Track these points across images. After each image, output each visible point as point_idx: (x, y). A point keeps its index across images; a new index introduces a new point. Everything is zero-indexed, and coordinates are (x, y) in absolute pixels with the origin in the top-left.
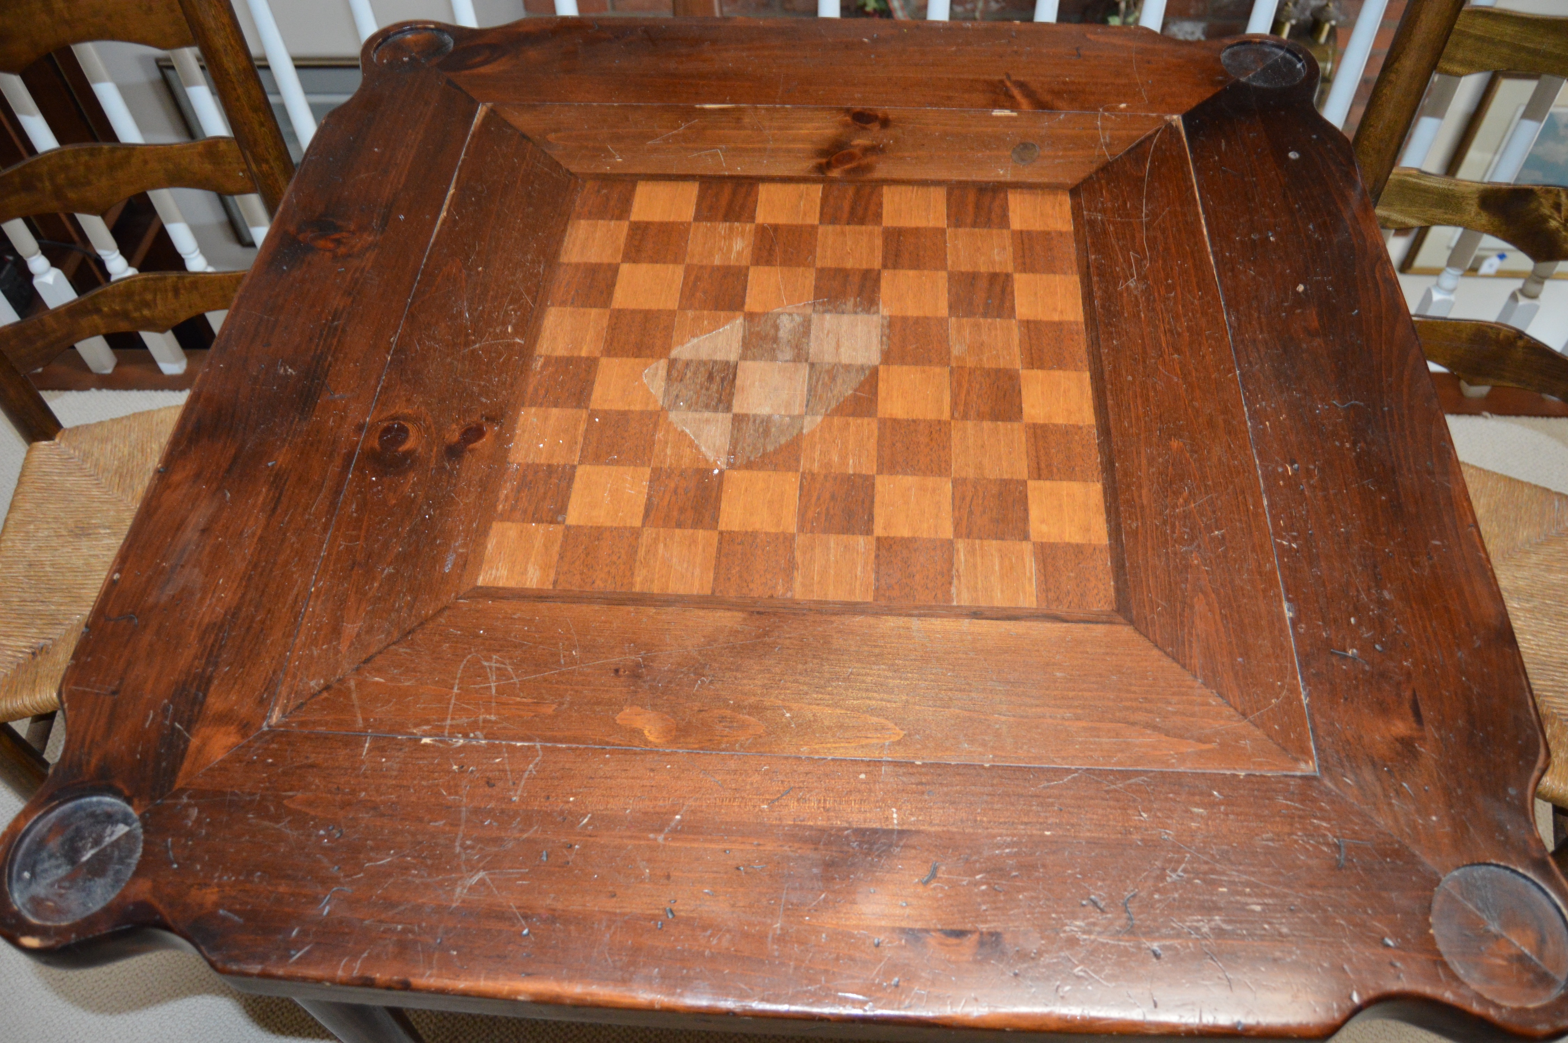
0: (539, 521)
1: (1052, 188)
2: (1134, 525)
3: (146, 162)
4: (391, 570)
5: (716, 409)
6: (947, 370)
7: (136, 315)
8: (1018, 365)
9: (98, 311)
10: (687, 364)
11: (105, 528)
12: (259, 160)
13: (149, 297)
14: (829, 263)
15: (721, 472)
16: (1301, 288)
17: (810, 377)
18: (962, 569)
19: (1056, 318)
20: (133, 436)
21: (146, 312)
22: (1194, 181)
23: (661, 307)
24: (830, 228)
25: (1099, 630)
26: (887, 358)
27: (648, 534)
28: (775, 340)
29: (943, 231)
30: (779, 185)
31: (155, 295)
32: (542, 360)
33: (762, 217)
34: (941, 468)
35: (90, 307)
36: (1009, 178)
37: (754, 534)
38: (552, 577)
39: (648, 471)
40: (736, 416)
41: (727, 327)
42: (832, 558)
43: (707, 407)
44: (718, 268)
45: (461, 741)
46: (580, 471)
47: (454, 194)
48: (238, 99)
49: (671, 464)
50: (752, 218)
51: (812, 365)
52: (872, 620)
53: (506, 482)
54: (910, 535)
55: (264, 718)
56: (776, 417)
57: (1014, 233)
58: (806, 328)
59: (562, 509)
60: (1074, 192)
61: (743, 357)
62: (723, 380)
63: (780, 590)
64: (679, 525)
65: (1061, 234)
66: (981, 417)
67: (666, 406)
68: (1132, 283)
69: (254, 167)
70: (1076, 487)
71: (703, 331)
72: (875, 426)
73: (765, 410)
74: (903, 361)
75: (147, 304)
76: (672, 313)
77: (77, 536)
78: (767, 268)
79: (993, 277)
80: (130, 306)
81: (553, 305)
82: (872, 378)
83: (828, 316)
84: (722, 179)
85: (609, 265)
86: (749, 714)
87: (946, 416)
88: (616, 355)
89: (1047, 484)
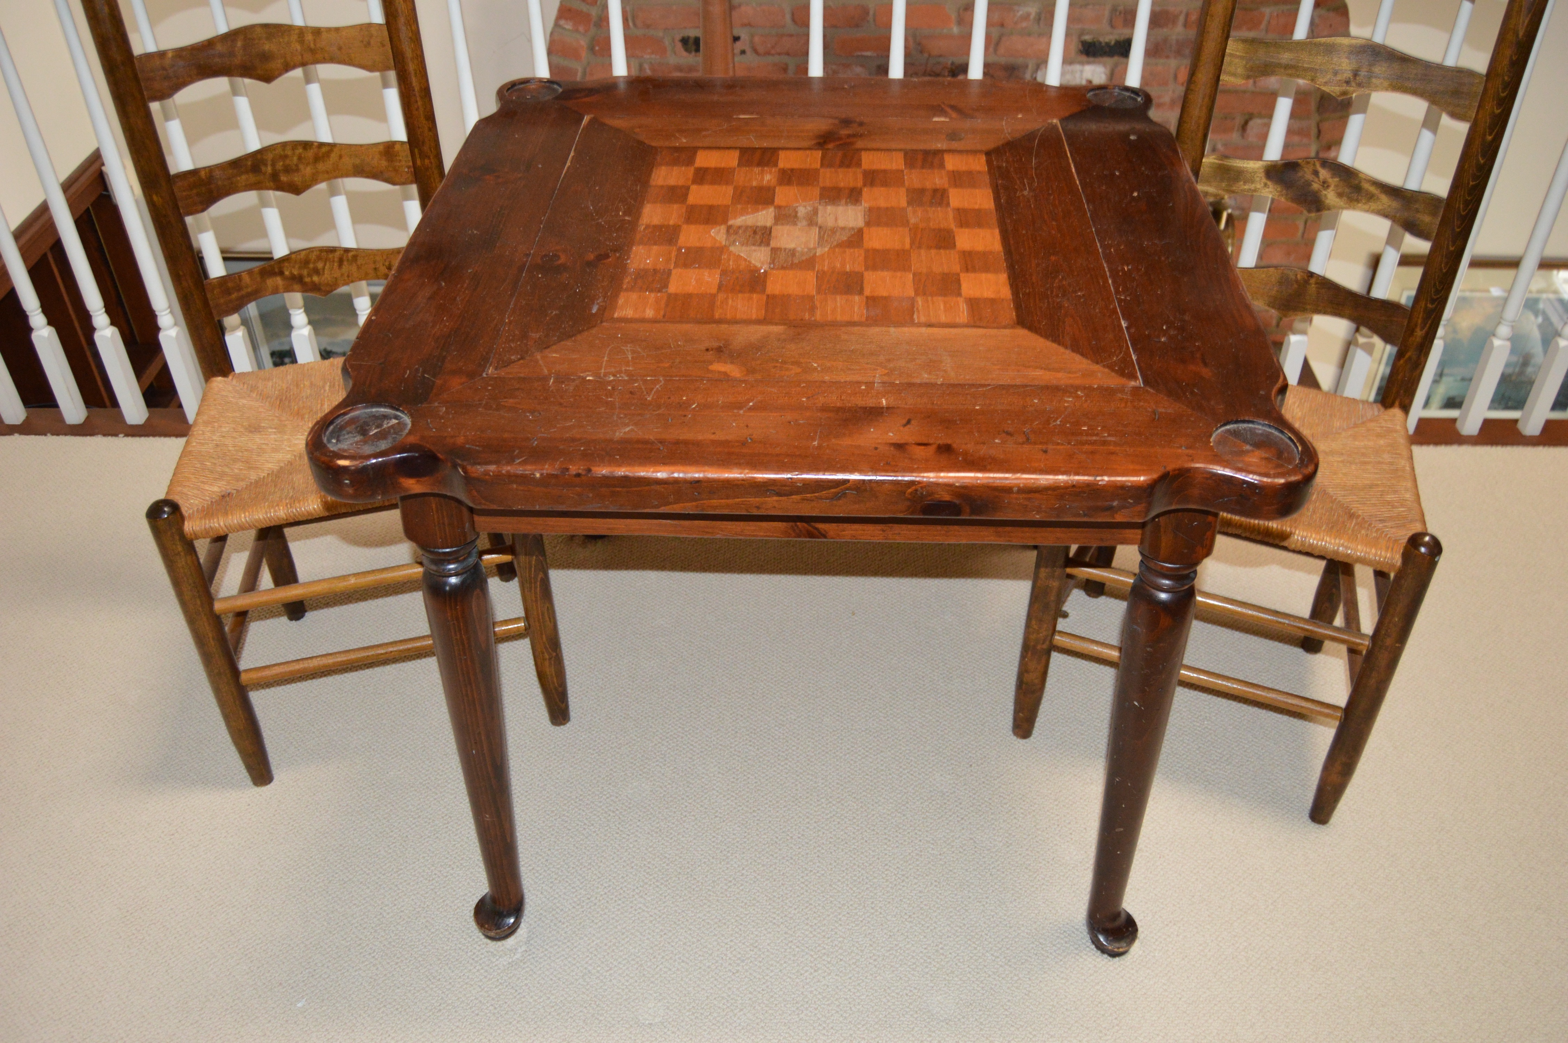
0: (651, 291)
1: (974, 152)
2: (1028, 291)
3: (341, 157)
4: (557, 312)
5: (760, 245)
6: (907, 229)
7: (307, 280)
8: (953, 226)
9: (281, 273)
10: (739, 227)
11: (272, 428)
12: (423, 156)
13: (320, 265)
14: (828, 184)
15: (765, 271)
16: (1135, 194)
17: (819, 232)
18: (920, 308)
19: (977, 207)
20: (289, 377)
21: (315, 279)
22: (1067, 149)
23: (719, 203)
24: (828, 170)
25: (1007, 332)
26: (868, 224)
27: (721, 296)
28: (796, 216)
29: (902, 171)
30: (792, 151)
31: (325, 265)
32: (644, 226)
33: (781, 165)
34: (906, 268)
35: (277, 270)
36: (944, 148)
37: (789, 296)
38: (662, 313)
39: (719, 271)
40: (772, 249)
41: (764, 212)
42: (839, 304)
43: (754, 245)
44: (755, 187)
45: (612, 378)
46: (674, 272)
47: (573, 157)
48: (417, 109)
49: (733, 268)
50: (776, 165)
51: (820, 228)
52: (864, 328)
53: (627, 277)
54: (887, 295)
55: (484, 371)
56: (799, 249)
57: (948, 172)
58: (815, 212)
59: (666, 286)
60: (988, 154)
61: (776, 223)
62: (763, 234)
63: (807, 316)
64: (740, 292)
65: (979, 172)
66: (929, 248)
67: (727, 243)
68: (1026, 193)
69: (419, 162)
70: (991, 276)
71: (748, 213)
72: (862, 252)
73: (792, 246)
74: (878, 224)
75: (316, 271)
76: (727, 207)
77: (251, 432)
78: (787, 188)
79: (935, 191)
80: (305, 272)
81: (648, 202)
82: (860, 232)
83: (829, 208)
84: (755, 149)
85: (683, 186)
86: (792, 365)
87: (907, 246)
88: (692, 223)
89: (972, 275)
